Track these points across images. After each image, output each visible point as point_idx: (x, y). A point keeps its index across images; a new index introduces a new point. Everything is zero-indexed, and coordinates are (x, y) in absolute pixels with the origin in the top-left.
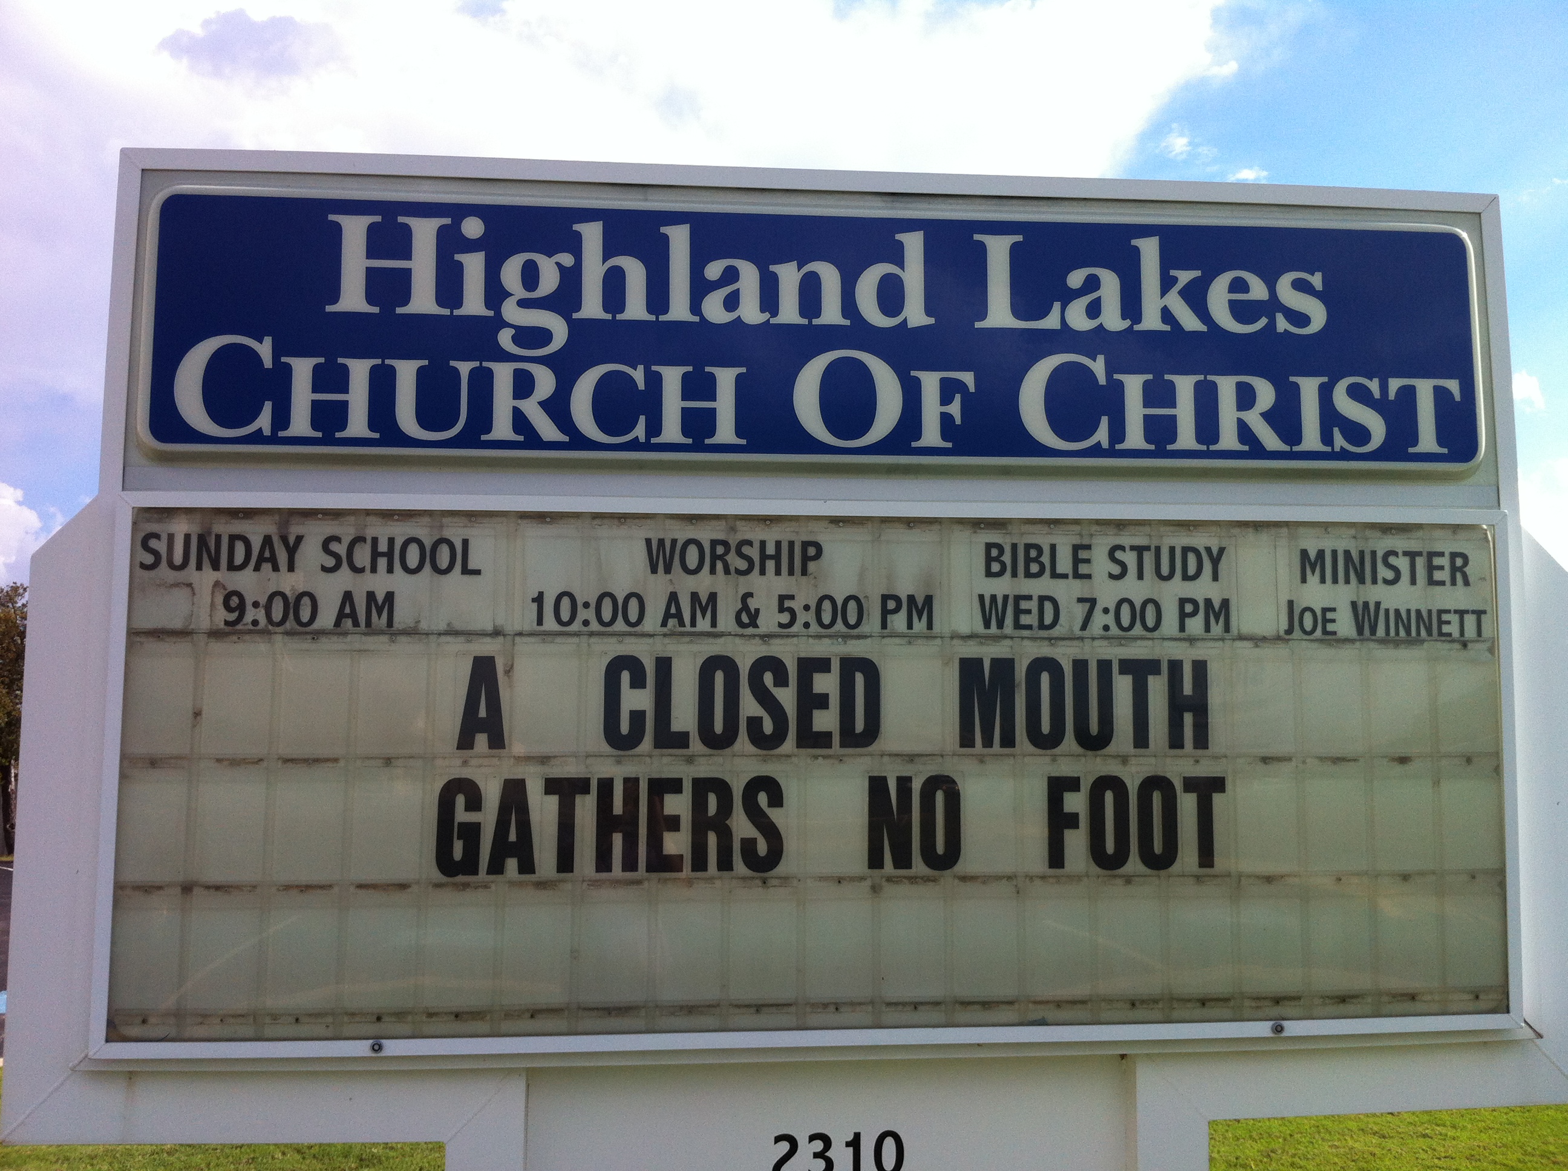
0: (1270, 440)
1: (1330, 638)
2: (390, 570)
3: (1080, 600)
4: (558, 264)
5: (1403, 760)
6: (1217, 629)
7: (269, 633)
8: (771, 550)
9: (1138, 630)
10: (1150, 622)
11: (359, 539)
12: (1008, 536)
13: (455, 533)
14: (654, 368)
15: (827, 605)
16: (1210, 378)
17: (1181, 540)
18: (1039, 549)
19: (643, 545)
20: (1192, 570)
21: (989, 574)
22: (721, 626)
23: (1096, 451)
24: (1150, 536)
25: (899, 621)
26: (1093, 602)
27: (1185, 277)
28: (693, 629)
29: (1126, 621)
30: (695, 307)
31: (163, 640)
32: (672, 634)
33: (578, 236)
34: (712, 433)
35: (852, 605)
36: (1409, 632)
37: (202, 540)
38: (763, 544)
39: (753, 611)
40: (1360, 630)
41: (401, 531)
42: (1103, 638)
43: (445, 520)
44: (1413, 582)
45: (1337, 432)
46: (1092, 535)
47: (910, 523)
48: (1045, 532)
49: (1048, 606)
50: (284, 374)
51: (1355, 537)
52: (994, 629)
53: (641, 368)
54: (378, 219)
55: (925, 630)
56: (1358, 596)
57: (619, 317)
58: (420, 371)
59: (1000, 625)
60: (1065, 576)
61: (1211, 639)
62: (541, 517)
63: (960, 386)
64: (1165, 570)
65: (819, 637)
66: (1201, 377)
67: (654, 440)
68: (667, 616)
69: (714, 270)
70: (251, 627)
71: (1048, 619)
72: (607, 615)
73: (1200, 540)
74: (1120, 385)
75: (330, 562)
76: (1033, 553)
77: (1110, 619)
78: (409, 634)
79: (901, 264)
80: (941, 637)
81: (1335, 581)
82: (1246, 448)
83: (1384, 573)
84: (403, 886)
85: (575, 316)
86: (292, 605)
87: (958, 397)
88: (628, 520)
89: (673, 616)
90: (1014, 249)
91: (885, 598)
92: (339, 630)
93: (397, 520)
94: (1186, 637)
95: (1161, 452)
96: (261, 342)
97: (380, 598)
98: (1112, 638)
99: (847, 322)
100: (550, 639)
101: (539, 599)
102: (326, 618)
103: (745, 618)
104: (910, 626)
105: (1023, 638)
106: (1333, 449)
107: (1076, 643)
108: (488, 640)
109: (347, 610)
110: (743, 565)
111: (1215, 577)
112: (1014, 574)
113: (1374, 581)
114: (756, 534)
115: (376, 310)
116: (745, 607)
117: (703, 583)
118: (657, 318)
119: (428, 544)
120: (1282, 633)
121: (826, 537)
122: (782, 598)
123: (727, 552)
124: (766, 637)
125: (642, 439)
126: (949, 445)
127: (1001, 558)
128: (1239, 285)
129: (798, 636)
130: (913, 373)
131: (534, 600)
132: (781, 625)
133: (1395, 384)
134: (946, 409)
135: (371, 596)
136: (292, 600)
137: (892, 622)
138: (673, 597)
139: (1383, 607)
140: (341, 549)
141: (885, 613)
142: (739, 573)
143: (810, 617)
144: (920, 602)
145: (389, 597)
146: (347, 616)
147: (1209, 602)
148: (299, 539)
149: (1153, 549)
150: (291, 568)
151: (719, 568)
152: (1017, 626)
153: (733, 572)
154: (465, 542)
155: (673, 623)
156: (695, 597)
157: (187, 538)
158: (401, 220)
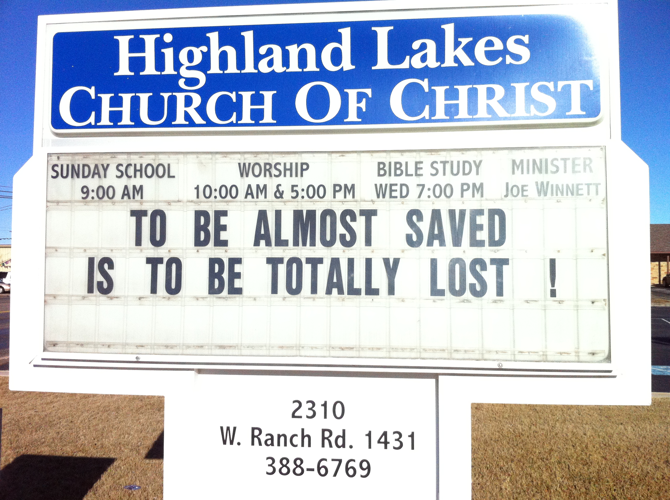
0: (501, 112)
1: (525, 198)
2: (141, 177)
3: (418, 185)
4: (201, 51)
5: (560, 251)
6: (478, 196)
7: (99, 202)
8: (288, 166)
9: (442, 197)
10: (448, 193)
11: (129, 165)
12: (387, 158)
13: (165, 161)
14: (240, 93)
15: (311, 189)
16: (474, 86)
17: (462, 158)
18: (401, 164)
19: (237, 166)
20: (467, 171)
21: (379, 175)
22: (268, 198)
23: (423, 120)
26: (423, 186)
27: (465, 41)
28: (257, 199)
29: (437, 193)
30: (256, 67)
31: (60, 205)
32: (249, 201)
33: (208, 38)
34: (262, 118)
35: (321, 189)
36: (562, 194)
37: (73, 167)
38: (285, 164)
39: (281, 192)
40: (539, 194)
41: (145, 161)
43: (160, 156)
44: (565, 172)
45: (532, 107)
48: (403, 156)
49: (404, 188)
50: (99, 100)
52: (381, 198)
53: (234, 93)
54: (132, 37)
55: (351, 199)
58: (150, 98)
59: (384, 196)
60: (412, 175)
61: (475, 200)
63: (365, 95)
64: (455, 171)
65: (309, 202)
66: (471, 86)
67: (239, 122)
68: (248, 194)
69: (263, 50)
70: (91, 199)
71: (404, 194)
72: (223, 194)
73: (471, 158)
74: (434, 91)
75: (119, 174)
76: (398, 166)
78: (148, 202)
79: (340, 43)
80: (357, 201)
81: (528, 173)
82: (491, 116)
83: (551, 168)
85: (208, 72)
87: (364, 100)
90: (390, 32)
91: (335, 186)
92: (123, 200)
95: (452, 120)
96: (90, 88)
97: (138, 188)
98: (432, 201)
99: (318, 70)
100: (201, 203)
101: (197, 188)
102: (118, 196)
103: (278, 195)
105: (393, 202)
106: (530, 114)
108: (176, 204)
110: (277, 173)
111: (477, 173)
112: (390, 175)
114: (282, 160)
115: (132, 74)
116: (278, 190)
117: (261, 181)
118: (241, 72)
119: (155, 166)
120: (503, 197)
121: (310, 160)
122: (293, 186)
123: (271, 167)
124: (286, 202)
125: (235, 122)
126: (360, 120)
127: (384, 169)
128: (489, 44)
130: (345, 90)
132: (292, 197)
133: (561, 84)
134: (359, 105)
135: (134, 187)
136: (106, 189)
137: (338, 195)
138: (249, 187)
139: (550, 184)
140: (123, 169)
141: (335, 191)
142: (275, 176)
143: (304, 194)
144: (349, 187)
145: (141, 187)
146: (126, 195)
147: (474, 185)
148: (108, 165)
149: (450, 162)
150: (105, 176)
151: (268, 173)
152: (391, 197)
153: (273, 175)
154: (169, 165)
155: (249, 197)
156: (258, 186)
157: (68, 166)
158: (141, 36)
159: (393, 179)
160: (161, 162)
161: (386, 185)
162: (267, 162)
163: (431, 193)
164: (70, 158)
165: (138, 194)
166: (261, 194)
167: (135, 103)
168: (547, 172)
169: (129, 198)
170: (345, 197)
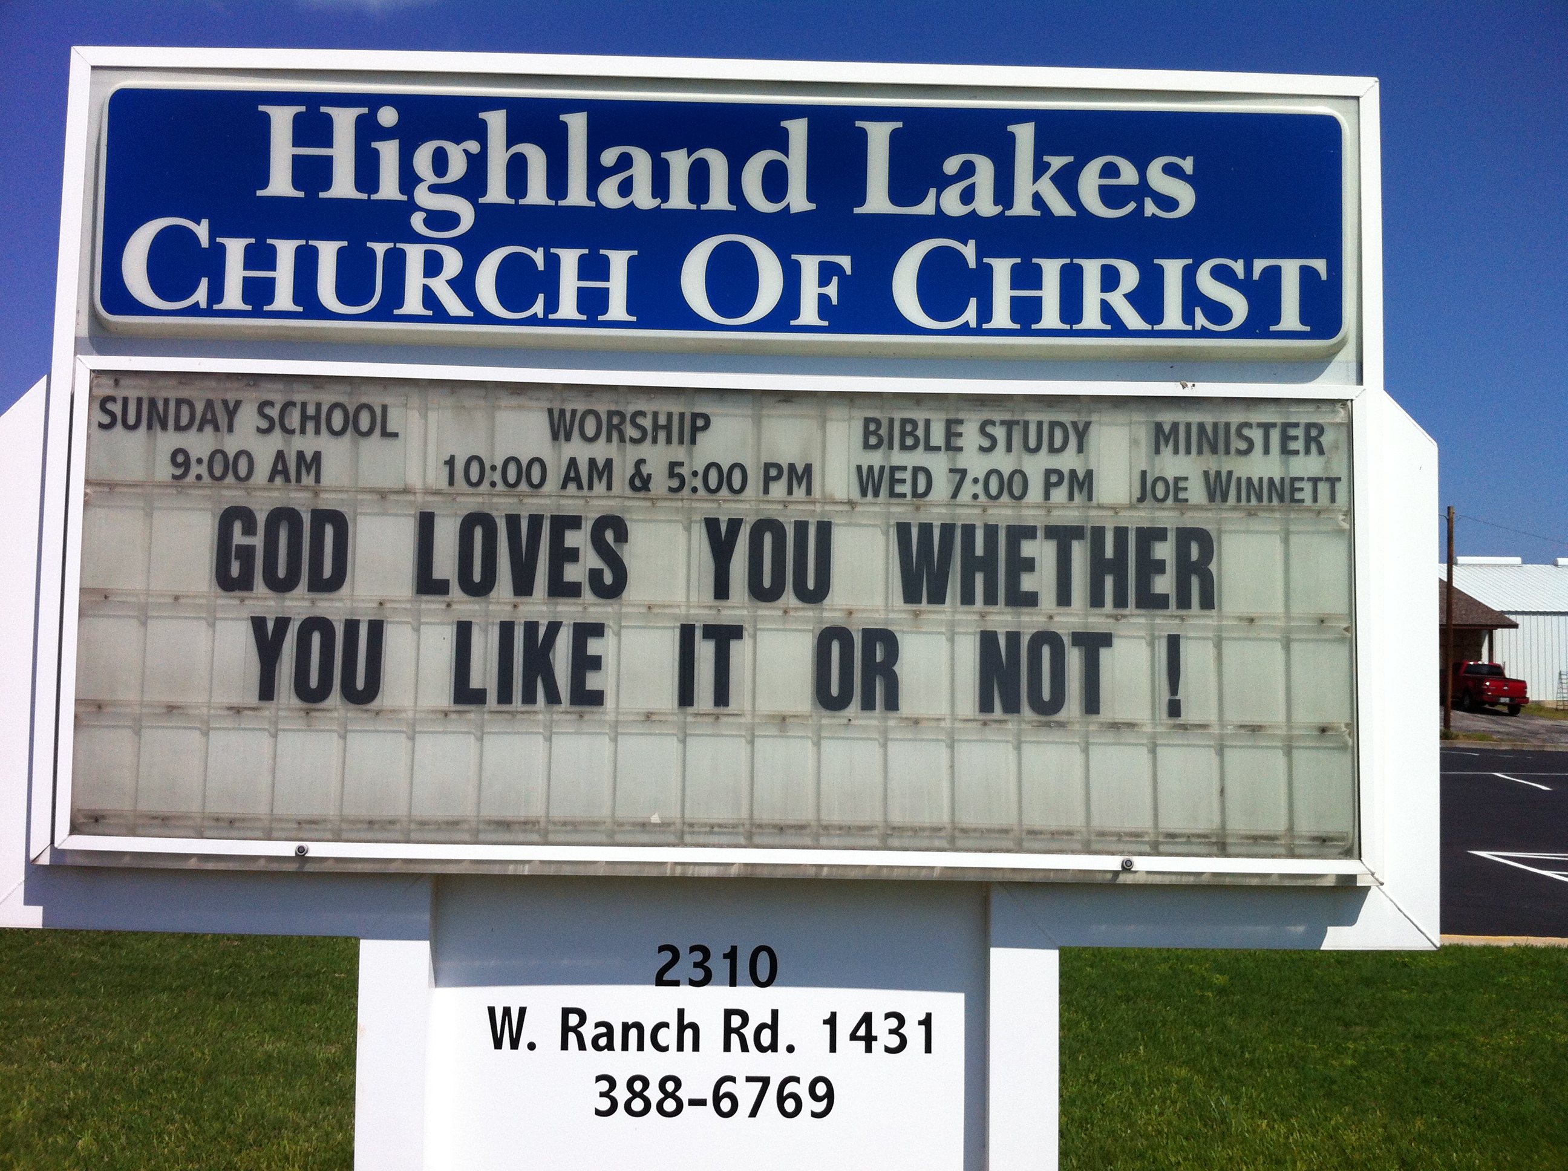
0: (1133, 319)
1: (1182, 504)
2: (317, 432)
3: (951, 471)
4: (465, 150)
5: (1253, 620)
6: (1080, 498)
8: (663, 421)
9: (1005, 498)
10: (1017, 491)
11: (290, 404)
12: (885, 409)
13: (376, 399)
14: (553, 250)
15: (713, 472)
16: (1076, 261)
17: (1047, 416)
18: (915, 424)
19: (545, 416)
20: (1058, 443)
21: (867, 446)
22: (616, 490)
23: (964, 330)
25: (779, 488)
26: (963, 473)
27: (1057, 162)
28: (590, 492)
29: (994, 490)
30: (592, 193)
32: (572, 496)
33: (484, 124)
34: (605, 310)
35: (737, 472)
36: (1259, 500)
37: (152, 403)
38: (655, 415)
39: (645, 476)
40: (1211, 497)
41: (326, 397)
42: (971, 505)
43: (365, 386)
44: (1267, 452)
45: (1198, 312)
46: (964, 410)
47: (787, 396)
48: (921, 407)
49: (922, 477)
50: (218, 253)
51: (1210, 411)
52: (869, 497)
53: (541, 250)
54: (303, 108)
55: (804, 496)
56: (1211, 465)
57: (522, 202)
58: (340, 251)
59: (876, 493)
60: (938, 449)
61: (1073, 507)
63: (838, 269)
64: (1032, 443)
65: (707, 500)
66: (1068, 261)
67: (551, 317)
68: (567, 480)
69: (609, 157)
70: (195, 481)
71: (921, 488)
72: (512, 478)
73: (1066, 416)
74: (990, 268)
75: (265, 424)
76: (909, 428)
79: (785, 150)
80: (817, 503)
81: (1188, 452)
82: (1109, 327)
83: (1237, 444)
85: (481, 200)
86: (231, 462)
87: (835, 280)
88: (530, 391)
89: (572, 480)
90: (894, 135)
91: (768, 466)
92: (272, 484)
94: (1050, 505)
95: (1026, 331)
96: (199, 224)
97: (309, 457)
98: (981, 506)
99: (733, 208)
101: (451, 462)
102: (262, 474)
103: (638, 483)
106: (1194, 327)
109: (280, 467)
110: (637, 434)
111: (1080, 450)
112: (891, 447)
115: (301, 194)
116: (638, 473)
117: (600, 450)
118: (556, 203)
119: (351, 409)
120: (1135, 502)
122: (672, 465)
123: (623, 421)
125: (541, 315)
126: (825, 323)
127: (878, 432)
128: (1110, 171)
129: (686, 499)
130: (794, 257)
131: (446, 463)
132: (670, 490)
133: (1259, 265)
134: (824, 290)
135: (301, 456)
136: (231, 458)
137: (773, 488)
138: (573, 463)
139: (1235, 476)
140: (274, 413)
141: (768, 480)
142: (633, 441)
143: (698, 482)
144: (800, 471)
145: (317, 456)
146: (280, 472)
147: (1073, 473)
148: (238, 404)
149: (1021, 424)
150: (230, 429)
151: (615, 436)
152: (892, 494)
153: (627, 439)
154: (385, 408)
155: (572, 487)
156: (592, 462)
157: (139, 401)
158: (323, 109)
159: (898, 458)
160: (364, 400)
161: (882, 468)
162: (613, 408)
163: (979, 489)
164: (145, 383)
165: (308, 472)
166: (600, 481)
167: (306, 264)
168: (1227, 452)
169: (287, 479)
170: (790, 492)
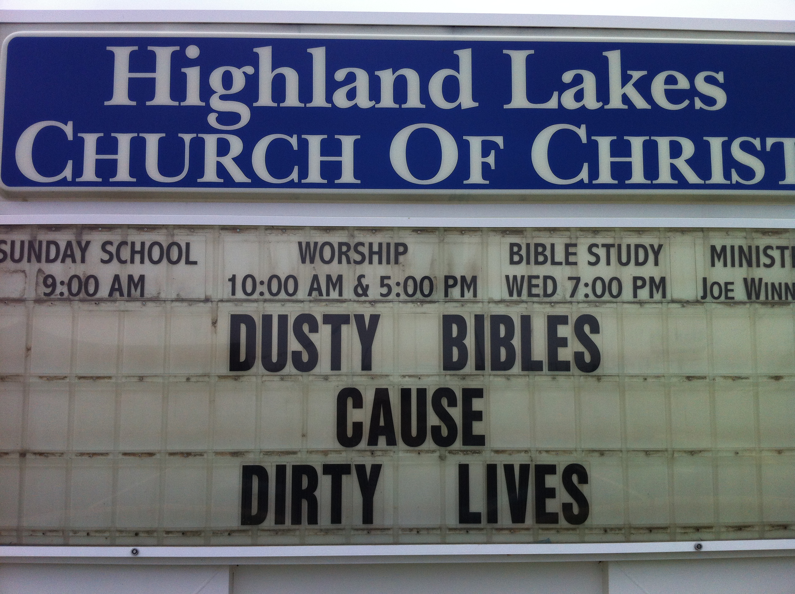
0: (691, 177)
1: (730, 301)
2: (142, 262)
3: (570, 278)
4: (244, 73)
5: (777, 378)
6: (658, 296)
7: (70, 300)
8: (376, 248)
9: (607, 297)
10: (615, 292)
11: (123, 243)
12: (524, 239)
13: (182, 239)
14: (303, 136)
15: (410, 283)
16: (653, 138)
17: (633, 240)
18: (544, 246)
19: (296, 247)
20: (641, 259)
21: (512, 262)
22: (345, 296)
23: (580, 185)
24: (615, 238)
25: (456, 292)
26: (578, 279)
27: (636, 75)
28: (328, 298)
29: (599, 291)
30: (329, 98)
31: (7, 304)
32: (316, 301)
33: (257, 55)
34: (339, 176)
35: (426, 282)
36: (780, 297)
37: (31, 244)
38: (371, 245)
39: (365, 286)
40: (749, 296)
41: (148, 238)
42: (584, 302)
43: (176, 231)
44: (783, 265)
45: (733, 172)
46: (577, 238)
47: (463, 231)
48: (548, 236)
49: (550, 283)
50: (79, 144)
51: (745, 238)
52: (515, 297)
53: (295, 137)
54: (136, 48)
55: (472, 298)
56: (748, 274)
57: (282, 105)
58: (161, 140)
59: (519, 294)
60: (560, 264)
61: (654, 302)
62: (234, 229)
63: (494, 145)
64: (624, 259)
65: (406, 302)
66: (647, 138)
67: (303, 181)
68: (312, 289)
69: (340, 75)
70: (59, 297)
71: (550, 290)
72: (275, 289)
73: (646, 240)
74: (596, 143)
75: (106, 257)
76: (540, 249)
77: (589, 290)
78: (154, 301)
79: (457, 70)
80: (482, 302)
81: (733, 265)
82: (676, 182)
83: (764, 260)
84: (151, 454)
85: (255, 105)
86: (83, 284)
87: (493, 152)
88: (288, 231)
89: (315, 289)
90: (529, 59)
91: (447, 278)
92: (112, 298)
93: (146, 231)
94: (637, 301)
95: (622, 185)
96: (66, 124)
97: (136, 279)
98: (590, 302)
99: (423, 106)
100: (239, 304)
101: (233, 279)
102: (104, 291)
103: (360, 291)
104: (462, 295)
105: (533, 302)
106: (731, 182)
107: (567, 305)
108: (201, 304)
109: (117, 286)
110: (358, 258)
111: (656, 264)
112: (528, 263)
113: (758, 265)
114: (367, 239)
115: (134, 103)
116: (360, 284)
117: (334, 269)
118: (305, 105)
119: (165, 246)
120: (699, 298)
121: (410, 240)
122: (383, 278)
123: (349, 249)
124: (373, 302)
125: (296, 180)
126: (487, 182)
127: (520, 253)
128: (671, 80)
129: (392, 301)
130: (465, 138)
131: (230, 280)
132: (382, 295)
133: (770, 141)
134: (486, 160)
135: (131, 277)
136: (83, 280)
137: (451, 292)
138: (315, 278)
139: (764, 282)
140: (112, 249)
141: (447, 287)
142: (356, 262)
143: (400, 289)
144: (469, 280)
145: (142, 278)
146: (116, 290)
147: (652, 279)
149: (616, 246)
150: (83, 260)
151: (344, 258)
152: (530, 295)
153: (352, 261)
155: (315, 295)
156: (329, 277)
157: (22, 243)
158: (150, 48)
159: (533, 269)
161: (523, 277)
162: (343, 241)
166: (334, 289)
167: (138, 149)
169: (122, 294)
